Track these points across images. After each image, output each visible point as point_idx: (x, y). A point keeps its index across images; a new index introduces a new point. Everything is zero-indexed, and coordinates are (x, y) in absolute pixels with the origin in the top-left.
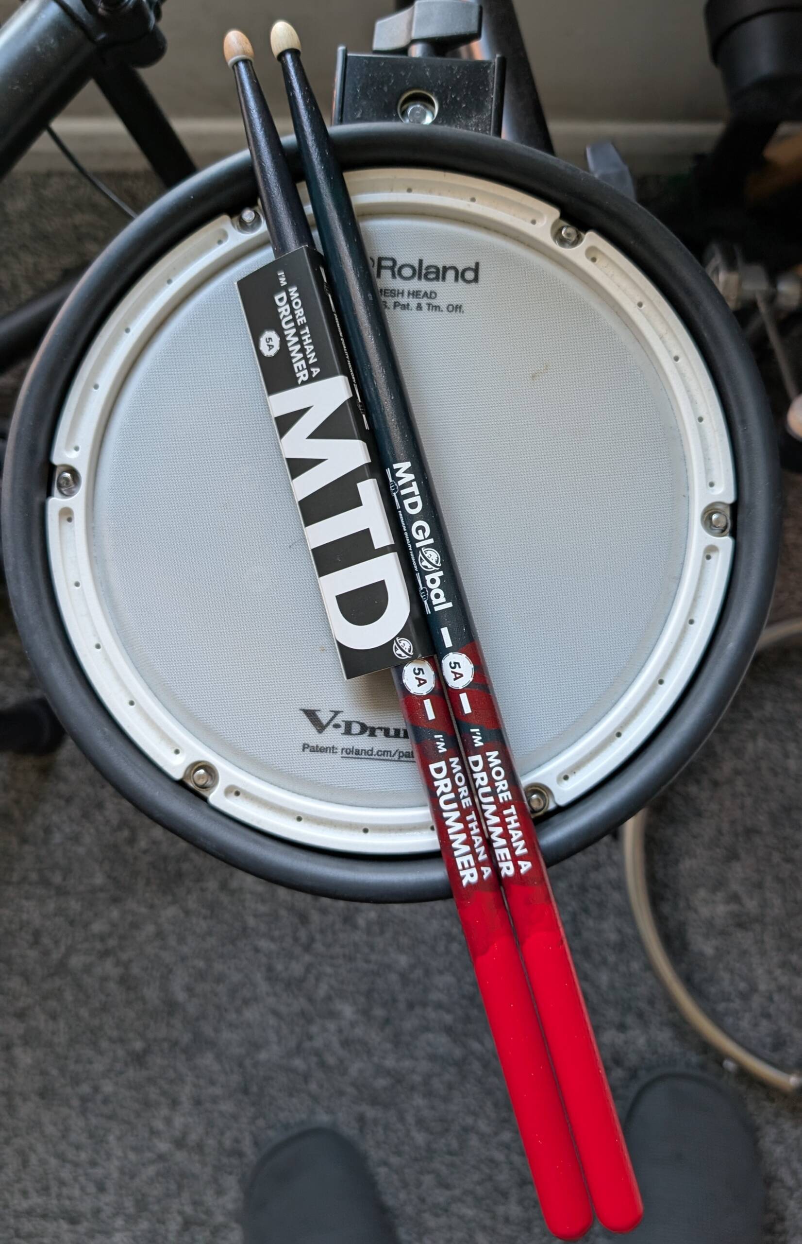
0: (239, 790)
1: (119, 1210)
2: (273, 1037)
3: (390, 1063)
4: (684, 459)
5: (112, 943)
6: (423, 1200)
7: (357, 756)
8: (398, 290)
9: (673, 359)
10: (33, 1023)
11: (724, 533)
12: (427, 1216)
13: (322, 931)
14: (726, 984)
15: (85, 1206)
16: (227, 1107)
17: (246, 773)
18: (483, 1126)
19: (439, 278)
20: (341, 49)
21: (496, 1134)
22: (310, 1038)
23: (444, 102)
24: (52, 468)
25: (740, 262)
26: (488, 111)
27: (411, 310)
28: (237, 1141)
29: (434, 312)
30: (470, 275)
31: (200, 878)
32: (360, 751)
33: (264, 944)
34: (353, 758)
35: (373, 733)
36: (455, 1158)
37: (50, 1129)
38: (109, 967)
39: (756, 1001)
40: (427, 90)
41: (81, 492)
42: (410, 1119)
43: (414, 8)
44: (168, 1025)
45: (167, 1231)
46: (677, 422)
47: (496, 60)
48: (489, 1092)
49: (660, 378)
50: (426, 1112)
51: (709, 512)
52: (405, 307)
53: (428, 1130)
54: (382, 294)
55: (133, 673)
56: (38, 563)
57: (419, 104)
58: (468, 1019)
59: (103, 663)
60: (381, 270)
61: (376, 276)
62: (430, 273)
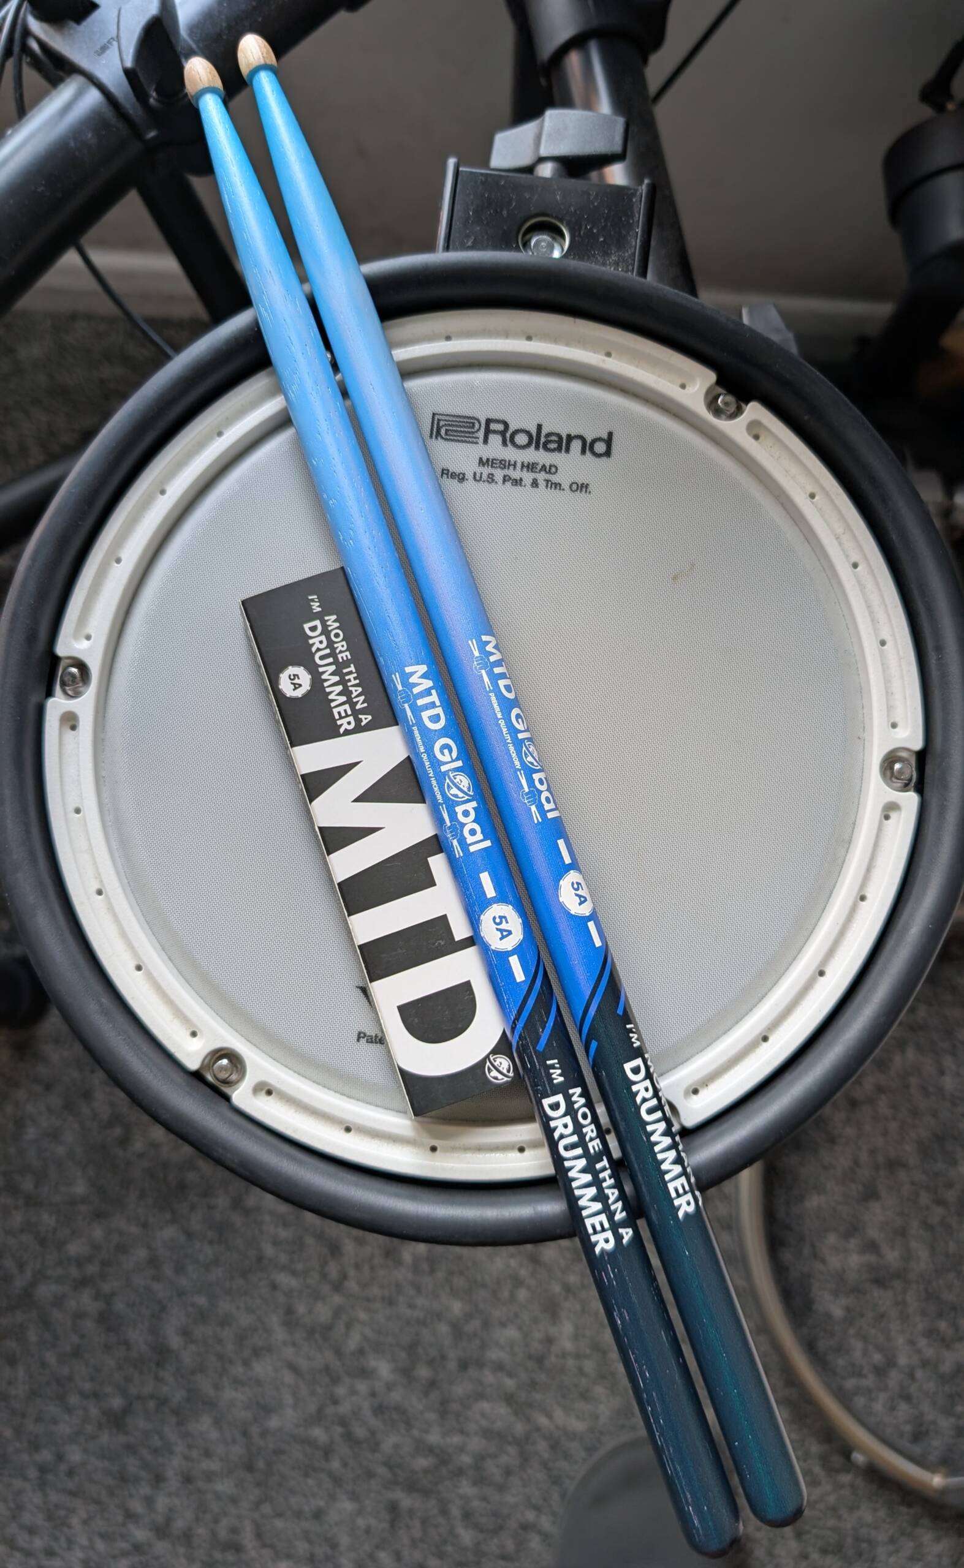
0: (272, 1088)
2: (288, 1399)
3: (434, 1438)
4: (861, 691)
5: (92, 1269)
8: (509, 461)
9: (851, 566)
11: (907, 788)
13: (358, 1267)
14: (857, 1354)
16: (224, 1486)
17: (282, 1066)
19: (562, 448)
20: (451, 162)
22: (335, 1402)
23: (576, 234)
24: (55, 660)
26: (630, 248)
27: (525, 486)
28: (234, 1531)
29: (553, 490)
30: (600, 447)
31: (207, 1193)
33: (285, 1280)
38: (86, 1300)
39: (894, 1378)
40: (557, 218)
41: (90, 693)
42: (455, 1511)
43: (543, 121)
44: (157, 1378)
46: (852, 645)
47: (644, 187)
48: (556, 1481)
49: (833, 589)
50: (476, 1503)
51: (890, 760)
52: (517, 482)
53: (477, 1527)
54: (488, 464)
55: (142, 928)
56: (30, 782)
57: (546, 234)
58: (533, 1385)
59: (105, 913)
60: (488, 435)
61: (481, 440)
62: (551, 441)
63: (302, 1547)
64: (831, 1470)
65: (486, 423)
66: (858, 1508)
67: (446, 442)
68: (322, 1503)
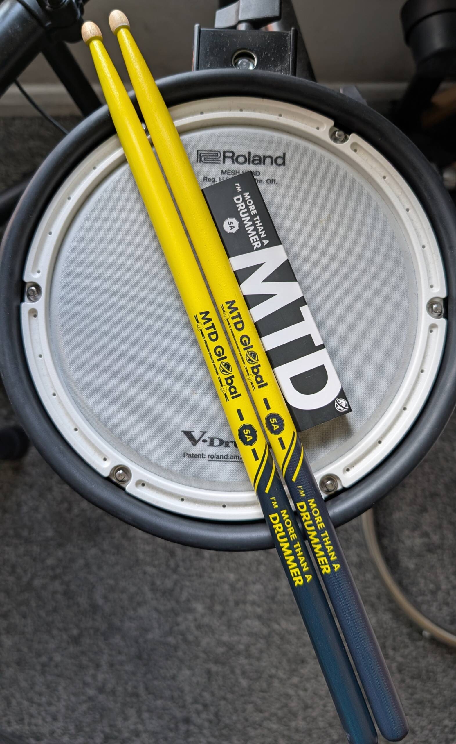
0: (144, 483)
1: (65, 731)
2: (155, 625)
3: (225, 638)
4: (414, 271)
5: (59, 570)
6: (247, 720)
7: (217, 460)
8: (236, 171)
9: (406, 210)
10: (12, 621)
11: (440, 317)
12: (249, 729)
13: (184, 561)
14: (422, 585)
15: (45, 730)
16: (129, 667)
17: (149, 472)
18: (281, 674)
19: (261, 163)
20: (197, 26)
21: (289, 678)
22: (178, 625)
23: (260, 57)
24: (24, 284)
26: (287, 62)
28: (135, 687)
30: (280, 161)
31: (110, 531)
32: (220, 456)
33: (150, 569)
34: (215, 461)
35: (227, 445)
36: (265, 694)
37: (23, 684)
38: (57, 585)
39: (440, 595)
40: (250, 50)
41: (42, 299)
42: (238, 671)
43: (239, 2)
44: (93, 619)
46: (409, 249)
47: (292, 31)
48: (284, 654)
49: (398, 222)
50: (247, 667)
51: (431, 304)
53: (249, 678)
54: (226, 173)
55: (77, 411)
56: (16, 344)
57: (245, 59)
58: (270, 610)
59: (58, 405)
60: (225, 159)
61: (222, 162)
62: (255, 160)
63: (167, 693)
64: (413, 640)
65: (223, 153)
66: (427, 657)
67: (205, 164)
68: (175, 672)
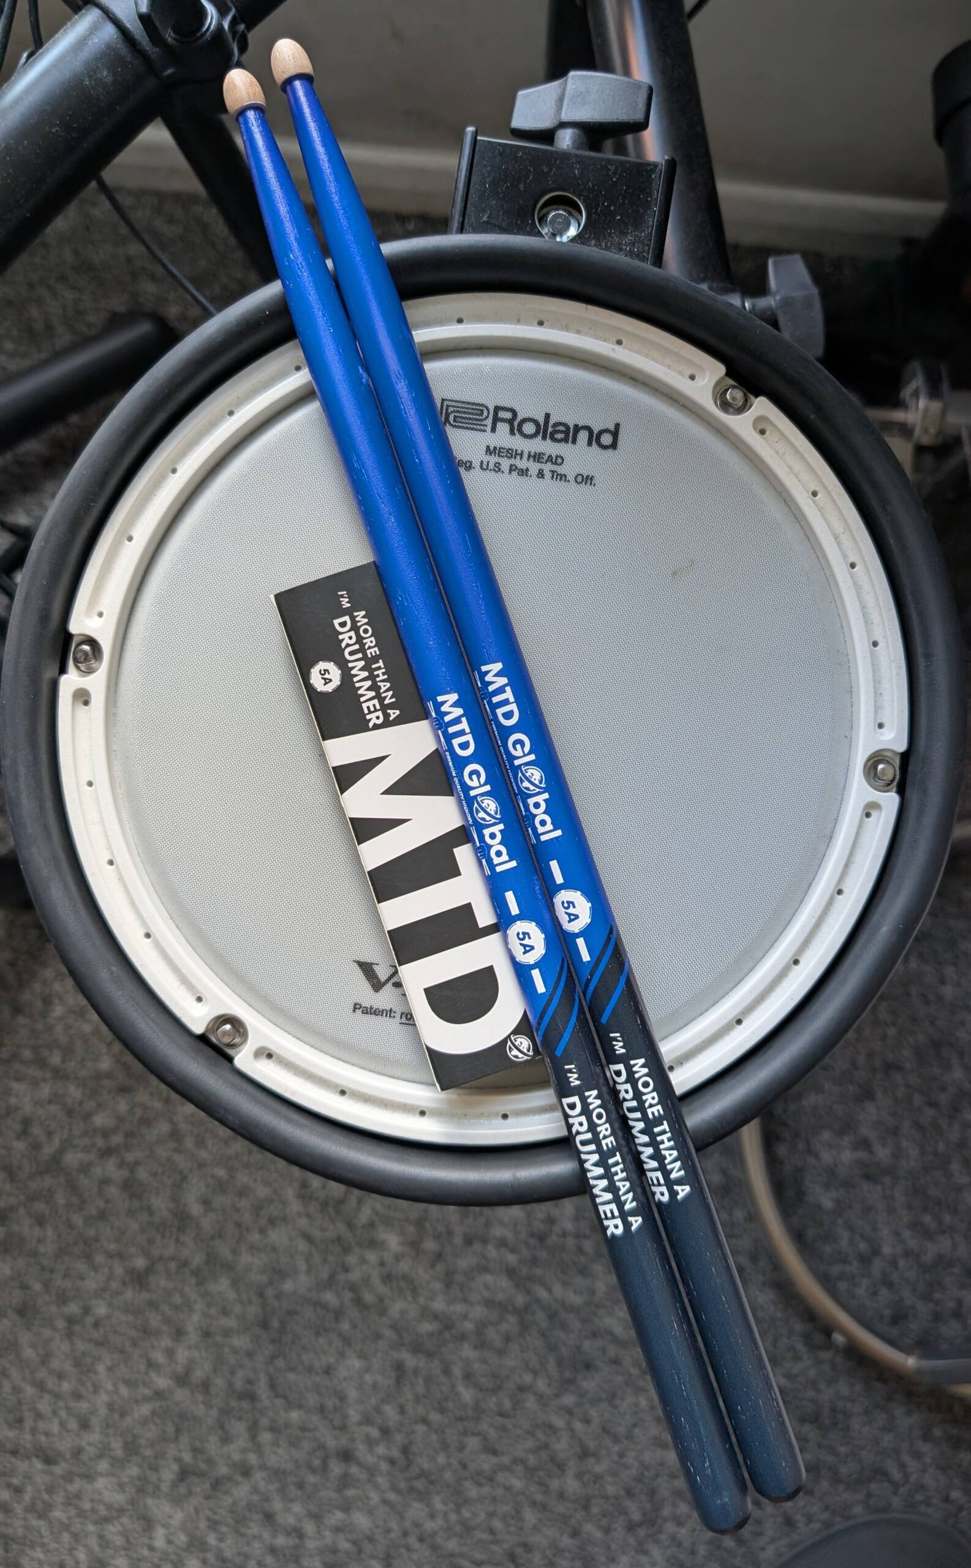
0: (272, 1053)
1: (104, 1452)
2: (302, 1265)
3: (439, 1305)
5: (117, 1139)
6: (464, 1466)
8: (516, 450)
9: (849, 566)
10: (15, 1228)
11: (889, 788)
12: (467, 1484)
14: (844, 1243)
15: (64, 1445)
16: (241, 1342)
18: (542, 1385)
19: (569, 440)
20: (470, 129)
21: (557, 1396)
22: (346, 1270)
23: (594, 211)
24: (69, 637)
25: (945, 386)
26: (648, 227)
27: (531, 477)
28: (250, 1382)
29: (558, 481)
30: (607, 439)
36: (506, 1421)
37: (28, 1353)
38: (111, 1168)
39: (877, 1265)
40: (574, 193)
41: (103, 669)
42: (457, 1371)
43: (566, 80)
44: (178, 1241)
45: (159, 1479)
46: (845, 644)
48: (552, 1348)
49: (828, 587)
50: (476, 1366)
51: (874, 761)
52: (524, 472)
53: (477, 1386)
54: (496, 453)
55: (151, 898)
57: (563, 209)
58: (534, 1261)
59: (116, 883)
60: (496, 423)
61: (489, 428)
62: (558, 432)
63: (312, 1399)
64: (812, 1347)
65: (494, 411)
66: (837, 1382)
67: (453, 429)
68: (332, 1360)
